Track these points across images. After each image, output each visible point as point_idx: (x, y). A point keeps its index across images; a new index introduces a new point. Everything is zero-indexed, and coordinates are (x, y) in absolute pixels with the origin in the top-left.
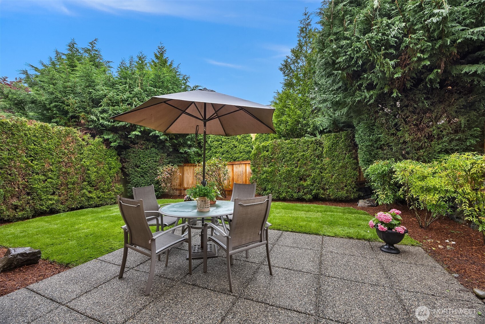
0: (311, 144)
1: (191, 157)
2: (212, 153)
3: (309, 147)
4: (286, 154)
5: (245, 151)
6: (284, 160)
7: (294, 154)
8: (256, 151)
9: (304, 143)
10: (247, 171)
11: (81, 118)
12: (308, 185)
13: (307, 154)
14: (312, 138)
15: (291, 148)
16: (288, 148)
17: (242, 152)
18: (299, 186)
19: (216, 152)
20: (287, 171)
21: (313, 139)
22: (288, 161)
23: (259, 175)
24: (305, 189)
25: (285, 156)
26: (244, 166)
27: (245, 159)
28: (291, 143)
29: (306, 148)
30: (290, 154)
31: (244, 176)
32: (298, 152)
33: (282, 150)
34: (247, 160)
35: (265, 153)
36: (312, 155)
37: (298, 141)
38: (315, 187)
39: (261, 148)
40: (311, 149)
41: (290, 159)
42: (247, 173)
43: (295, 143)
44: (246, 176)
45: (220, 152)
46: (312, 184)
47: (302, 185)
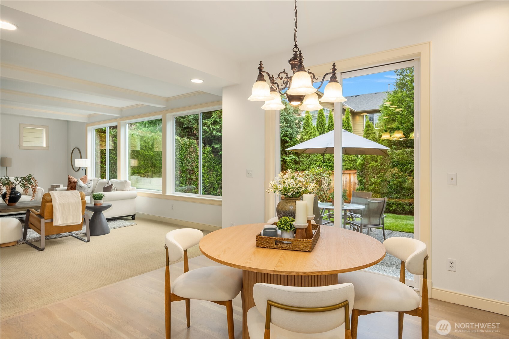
1: (288, 165)
2: (311, 161)
5: (348, 159)
7: (406, 165)
8: (363, 161)
10: (352, 181)
11: (194, 129)
15: (403, 159)
16: (399, 159)
19: (316, 160)
20: (397, 183)
23: (367, 186)
26: (348, 176)
27: (349, 168)
28: (403, 154)
30: (402, 165)
31: (348, 186)
32: (410, 163)
33: (392, 161)
34: (351, 169)
35: (373, 164)
39: (369, 158)
42: (352, 183)
43: (407, 153)
44: (350, 186)
45: (321, 160)
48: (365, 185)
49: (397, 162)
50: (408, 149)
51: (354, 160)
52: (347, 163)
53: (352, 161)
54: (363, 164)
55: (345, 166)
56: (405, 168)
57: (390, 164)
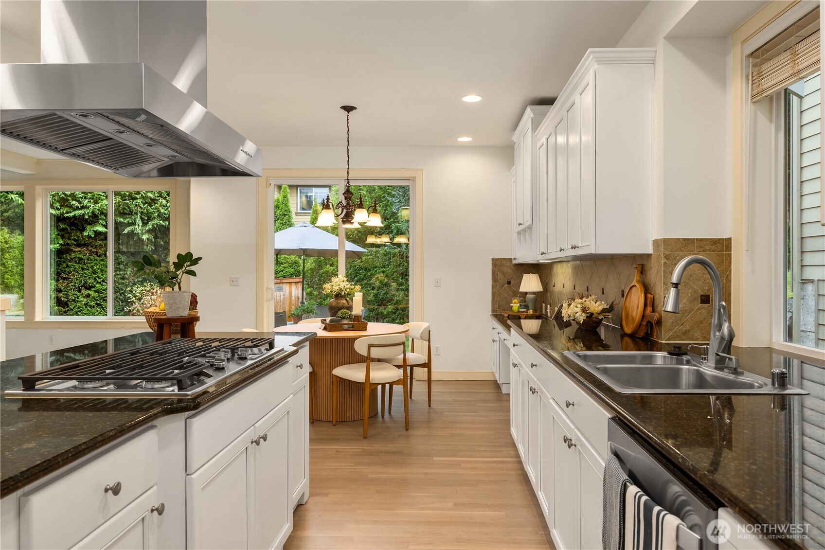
0: (394, 257)
3: (391, 262)
4: (359, 270)
5: (287, 262)
6: (356, 278)
7: (370, 270)
8: (314, 264)
9: (385, 255)
10: (293, 294)
12: (389, 313)
13: (388, 270)
14: (395, 248)
15: (366, 262)
16: (362, 262)
17: (282, 263)
18: (378, 315)
21: (396, 250)
22: (363, 279)
23: (319, 300)
24: (385, 318)
25: (357, 273)
26: (287, 286)
27: (288, 275)
28: (367, 255)
29: (387, 262)
30: (365, 270)
31: (288, 303)
32: (375, 268)
33: (353, 265)
34: (291, 277)
35: (328, 268)
36: (394, 272)
37: (376, 252)
38: (398, 315)
39: (322, 260)
40: (393, 265)
41: (365, 277)
42: (293, 298)
43: (372, 254)
44: (290, 303)
46: (394, 311)
47: (382, 313)
48: (316, 299)
49: (359, 266)
50: (373, 249)
51: (296, 263)
52: (285, 267)
53: (293, 264)
54: (313, 269)
55: (282, 271)
56: (369, 274)
57: (350, 268)
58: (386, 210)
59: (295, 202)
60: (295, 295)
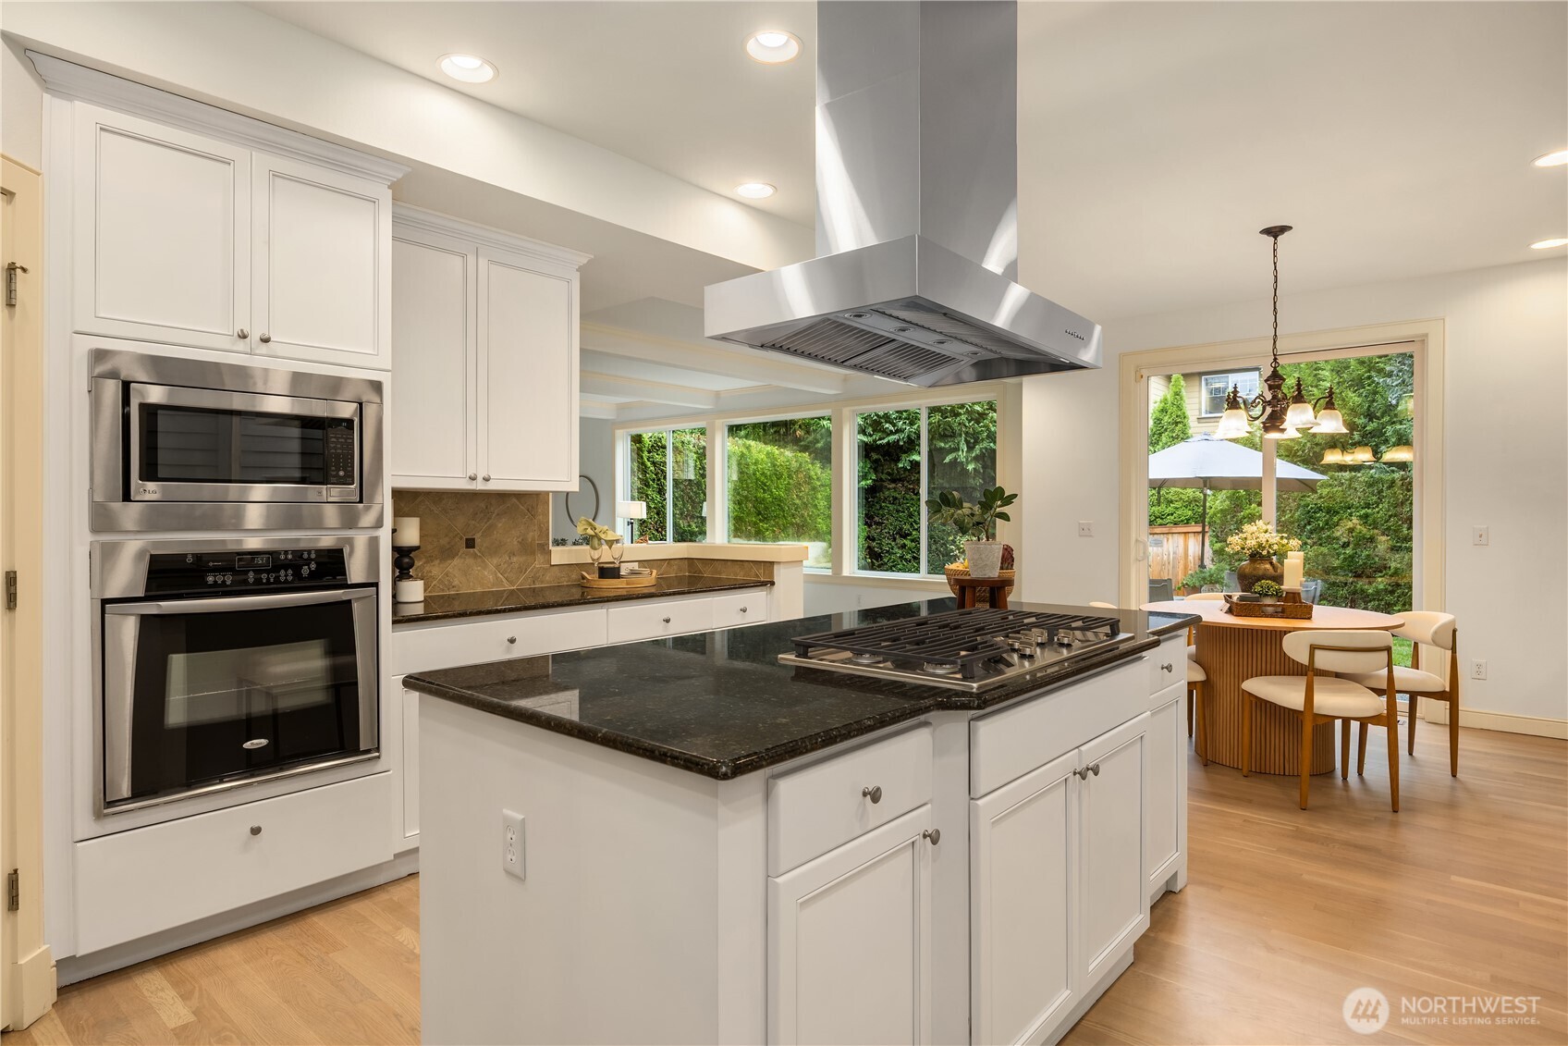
0: (1389, 488)
3: (1384, 497)
4: (1315, 512)
5: (1181, 499)
6: (1308, 527)
7: (1338, 513)
8: (1227, 502)
9: (1370, 485)
10: (1191, 552)
12: (1378, 592)
13: (1378, 512)
14: (1393, 471)
15: (1330, 497)
16: (1320, 498)
17: (1172, 502)
18: (1354, 594)
20: (1316, 556)
21: (1396, 475)
22: (1322, 529)
23: (1236, 564)
24: (1370, 601)
25: (1311, 517)
26: (1181, 539)
27: (1182, 521)
28: (1331, 485)
29: (1375, 498)
30: (1328, 513)
31: (1181, 566)
32: (1349, 508)
33: (1302, 503)
34: (1187, 523)
36: (1390, 516)
37: (1351, 479)
38: (1399, 597)
40: (1389, 502)
41: (1327, 524)
42: (1191, 558)
43: (1342, 484)
44: (1186, 567)
46: (1390, 588)
47: (1362, 590)
48: (1230, 561)
49: (1316, 504)
50: (1344, 474)
51: (1196, 501)
52: (1177, 508)
53: (1190, 503)
54: (1226, 510)
55: (1172, 514)
56: (1335, 519)
57: (1297, 510)
58: (1374, 401)
59: (1197, 400)
60: (1194, 553)
